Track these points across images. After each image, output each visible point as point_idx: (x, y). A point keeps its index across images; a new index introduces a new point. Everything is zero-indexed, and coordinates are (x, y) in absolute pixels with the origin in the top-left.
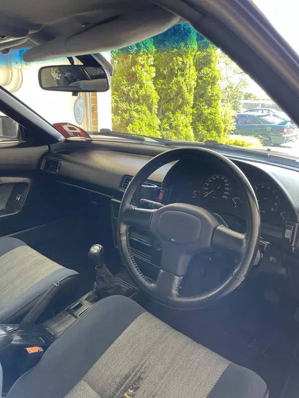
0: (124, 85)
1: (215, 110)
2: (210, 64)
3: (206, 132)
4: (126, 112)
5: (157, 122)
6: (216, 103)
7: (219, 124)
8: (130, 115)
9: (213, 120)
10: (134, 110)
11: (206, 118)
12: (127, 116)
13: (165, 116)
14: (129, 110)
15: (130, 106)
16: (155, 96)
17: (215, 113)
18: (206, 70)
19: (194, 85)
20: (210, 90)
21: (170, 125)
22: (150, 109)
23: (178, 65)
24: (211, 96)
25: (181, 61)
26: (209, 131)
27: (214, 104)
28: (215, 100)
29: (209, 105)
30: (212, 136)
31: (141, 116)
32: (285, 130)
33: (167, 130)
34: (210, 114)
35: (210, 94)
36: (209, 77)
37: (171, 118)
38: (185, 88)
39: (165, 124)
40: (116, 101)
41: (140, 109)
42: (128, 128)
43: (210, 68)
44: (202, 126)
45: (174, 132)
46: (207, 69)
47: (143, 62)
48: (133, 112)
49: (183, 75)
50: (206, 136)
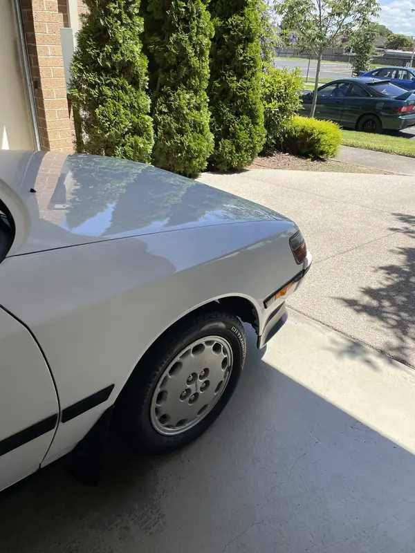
0: (90, 46)
1: (248, 83)
2: (243, 9)
3: (233, 117)
4: (93, 86)
5: (146, 102)
6: (250, 72)
7: (254, 104)
8: (101, 92)
9: (245, 99)
10: (107, 85)
11: (235, 95)
12: (94, 92)
13: (162, 93)
14: (99, 84)
15: (99, 79)
16: (142, 64)
17: (248, 88)
18: (235, 19)
19: (208, 45)
20: (242, 51)
21: (169, 107)
22: (135, 82)
23: (178, 13)
24: (243, 61)
25: (184, 7)
26: (237, 115)
27: (248, 74)
28: (250, 68)
29: (240, 75)
30: (242, 124)
31: (116, 94)
32: (404, 109)
33: (165, 113)
34: (241, 89)
35: (241, 58)
36: (240, 30)
37: (170, 96)
38: (190, 50)
39: (161, 105)
40: (80, 71)
41: (115, 82)
42: (97, 111)
43: (242, 15)
44: (227, 107)
45: (174, 118)
46: (237, 17)
47: (117, 11)
48: (104, 87)
49: (187, 30)
50: (233, 122)
